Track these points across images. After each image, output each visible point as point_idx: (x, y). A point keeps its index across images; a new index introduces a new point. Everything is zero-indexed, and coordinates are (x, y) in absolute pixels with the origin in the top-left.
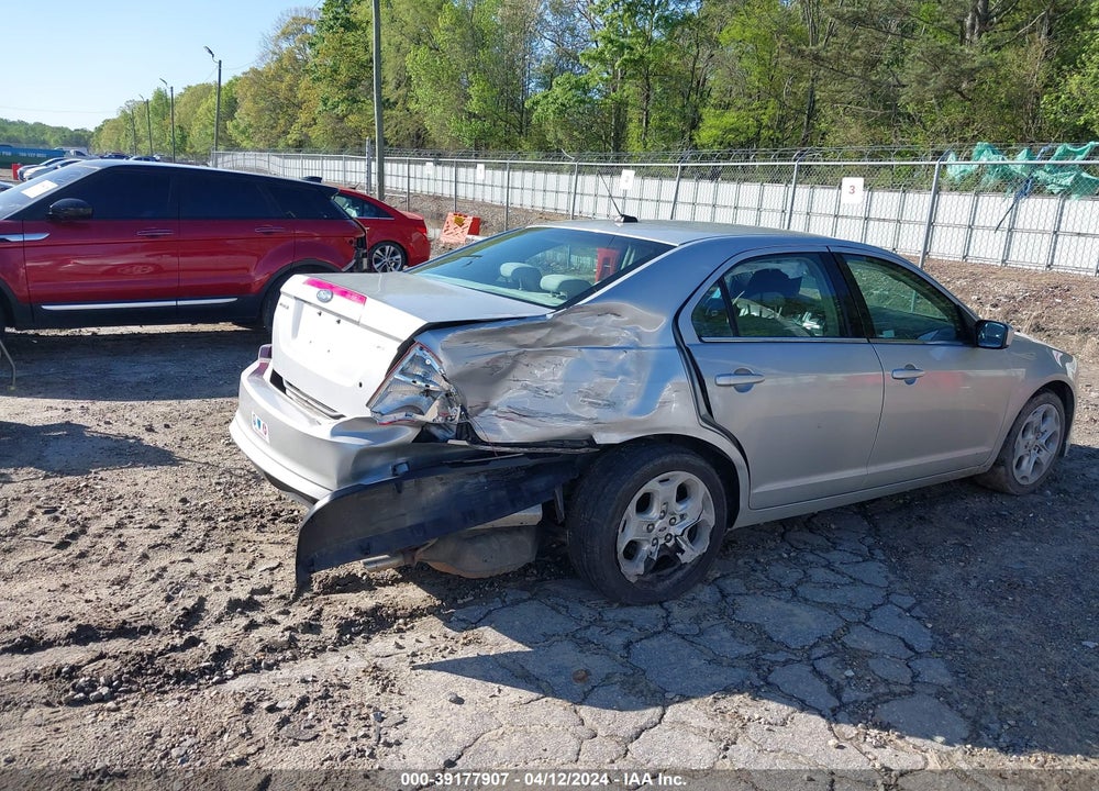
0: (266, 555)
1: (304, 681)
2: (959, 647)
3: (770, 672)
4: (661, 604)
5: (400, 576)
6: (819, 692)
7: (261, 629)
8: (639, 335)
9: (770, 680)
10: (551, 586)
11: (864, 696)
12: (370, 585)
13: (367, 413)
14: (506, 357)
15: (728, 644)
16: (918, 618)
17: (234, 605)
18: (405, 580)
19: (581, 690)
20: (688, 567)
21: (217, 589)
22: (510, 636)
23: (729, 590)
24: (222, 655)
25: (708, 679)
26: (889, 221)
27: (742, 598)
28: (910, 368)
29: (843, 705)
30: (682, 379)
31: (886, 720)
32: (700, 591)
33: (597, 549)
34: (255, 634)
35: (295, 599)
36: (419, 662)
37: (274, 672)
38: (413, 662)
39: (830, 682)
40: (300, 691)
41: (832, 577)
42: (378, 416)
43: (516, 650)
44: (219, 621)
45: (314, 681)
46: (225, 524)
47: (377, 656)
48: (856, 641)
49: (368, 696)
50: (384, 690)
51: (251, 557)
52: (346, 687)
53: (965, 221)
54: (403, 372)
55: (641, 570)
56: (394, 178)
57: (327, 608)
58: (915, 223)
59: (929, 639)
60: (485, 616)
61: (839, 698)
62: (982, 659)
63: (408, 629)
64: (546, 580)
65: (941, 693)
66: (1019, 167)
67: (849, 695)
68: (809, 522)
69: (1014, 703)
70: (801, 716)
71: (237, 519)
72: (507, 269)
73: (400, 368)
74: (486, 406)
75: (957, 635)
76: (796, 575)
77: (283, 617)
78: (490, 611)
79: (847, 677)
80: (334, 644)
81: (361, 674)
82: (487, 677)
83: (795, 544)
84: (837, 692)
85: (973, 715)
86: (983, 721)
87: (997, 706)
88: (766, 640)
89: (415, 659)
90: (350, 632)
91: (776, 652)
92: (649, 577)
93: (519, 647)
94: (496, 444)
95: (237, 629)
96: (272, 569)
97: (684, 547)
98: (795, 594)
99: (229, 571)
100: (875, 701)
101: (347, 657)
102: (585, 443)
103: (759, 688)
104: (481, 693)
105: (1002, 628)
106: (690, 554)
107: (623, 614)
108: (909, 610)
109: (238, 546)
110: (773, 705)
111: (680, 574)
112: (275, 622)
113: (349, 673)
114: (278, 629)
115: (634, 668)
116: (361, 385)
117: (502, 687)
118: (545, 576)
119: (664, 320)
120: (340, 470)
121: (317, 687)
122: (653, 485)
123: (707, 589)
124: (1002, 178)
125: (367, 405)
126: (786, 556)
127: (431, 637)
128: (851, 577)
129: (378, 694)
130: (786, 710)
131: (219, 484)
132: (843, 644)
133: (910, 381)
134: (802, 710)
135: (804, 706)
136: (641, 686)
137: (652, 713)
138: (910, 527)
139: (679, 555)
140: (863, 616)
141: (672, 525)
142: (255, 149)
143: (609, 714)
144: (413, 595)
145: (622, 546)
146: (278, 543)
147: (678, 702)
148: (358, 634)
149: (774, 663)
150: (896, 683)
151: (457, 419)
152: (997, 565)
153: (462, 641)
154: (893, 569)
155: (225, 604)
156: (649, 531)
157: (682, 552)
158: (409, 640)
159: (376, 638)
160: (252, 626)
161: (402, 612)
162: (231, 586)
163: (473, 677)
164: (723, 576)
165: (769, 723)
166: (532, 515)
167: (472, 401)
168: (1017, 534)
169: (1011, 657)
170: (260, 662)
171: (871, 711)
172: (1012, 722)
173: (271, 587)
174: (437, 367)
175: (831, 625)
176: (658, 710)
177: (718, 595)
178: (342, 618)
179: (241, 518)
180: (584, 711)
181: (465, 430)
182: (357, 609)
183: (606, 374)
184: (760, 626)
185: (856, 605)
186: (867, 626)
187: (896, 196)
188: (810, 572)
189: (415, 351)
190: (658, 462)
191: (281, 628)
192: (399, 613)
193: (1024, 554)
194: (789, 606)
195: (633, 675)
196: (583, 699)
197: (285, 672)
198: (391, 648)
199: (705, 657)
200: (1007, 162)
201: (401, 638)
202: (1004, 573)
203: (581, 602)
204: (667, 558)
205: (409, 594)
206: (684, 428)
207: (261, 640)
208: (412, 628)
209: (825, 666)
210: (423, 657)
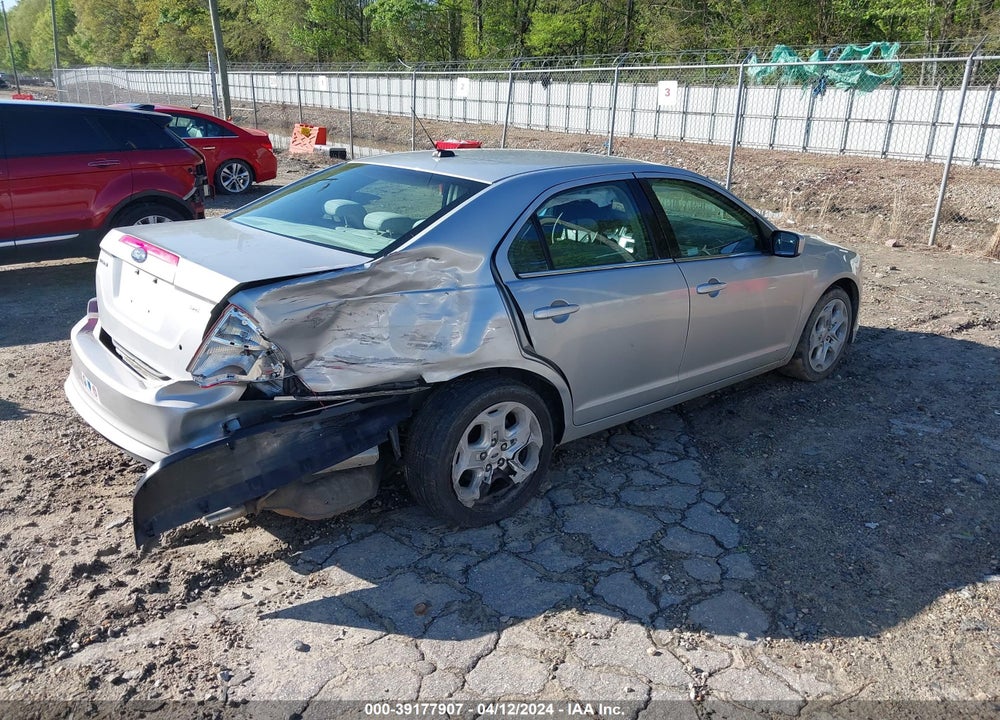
0: (113, 510)
1: (152, 646)
2: (762, 540)
3: (596, 583)
4: (498, 523)
5: (247, 521)
6: (638, 599)
7: (107, 593)
8: (459, 277)
9: (596, 592)
10: (395, 517)
11: (679, 599)
12: (218, 534)
13: (189, 377)
14: (326, 308)
15: (558, 558)
16: (727, 514)
17: (79, 571)
18: (252, 525)
19: (421, 623)
20: (521, 486)
21: (62, 554)
22: (355, 574)
23: (560, 501)
24: (67, 627)
25: (540, 598)
26: (705, 114)
27: (571, 508)
28: (714, 282)
29: (661, 611)
30: (503, 314)
31: (698, 622)
32: (534, 506)
33: (433, 483)
34: (101, 601)
35: (143, 556)
36: (266, 611)
37: (120, 639)
38: (261, 612)
39: (650, 587)
40: (147, 657)
41: (651, 479)
42: (200, 379)
43: (360, 588)
44: (64, 589)
45: (161, 644)
46: (71, 481)
47: (226, 609)
48: (672, 543)
49: (216, 654)
50: (231, 646)
51: (99, 514)
52: (193, 647)
53: (770, 112)
54: (221, 334)
55: (477, 495)
56: (243, 89)
57: (175, 563)
58: (727, 115)
59: (738, 534)
60: (331, 555)
61: (657, 604)
62: (781, 549)
63: (256, 577)
64: (390, 510)
65: (746, 588)
66: (812, 68)
67: (667, 599)
68: (631, 427)
69: (808, 591)
70: (624, 626)
71: (84, 473)
72: (331, 206)
73: (217, 330)
74: (312, 358)
75: (760, 528)
76: (619, 480)
77: (131, 577)
78: (336, 549)
79: (664, 581)
80: (183, 601)
81: (209, 631)
82: (333, 620)
83: (619, 447)
84: (655, 598)
85: (771, 606)
86: (781, 612)
87: (794, 595)
88: (593, 551)
89: (262, 608)
90: (199, 587)
91: (601, 561)
92: (485, 500)
93: (363, 585)
94: (326, 394)
95: (83, 597)
96: (119, 526)
97: (516, 468)
98: (618, 499)
99: (75, 532)
100: (687, 605)
101: (196, 614)
102: (416, 383)
103: (585, 601)
104: (326, 638)
105: (799, 516)
106: (521, 475)
107: (462, 538)
108: (719, 507)
109: (86, 504)
110: (598, 618)
111: (514, 493)
112: (121, 584)
113: (197, 631)
114: (125, 591)
115: (471, 593)
116: (181, 348)
117: (346, 628)
118: (389, 506)
119: (483, 259)
120: (169, 433)
121: (165, 650)
122: (482, 418)
123: (540, 503)
124: (797, 78)
125: (187, 370)
126: (610, 461)
127: (279, 583)
128: (668, 477)
129: (226, 651)
130: (609, 621)
131: (65, 436)
132: (661, 548)
133: (713, 295)
134: (625, 619)
135: (626, 616)
136: (478, 612)
137: (488, 639)
138: (720, 423)
139: (511, 477)
140: (679, 516)
141: (503, 449)
142: (100, 64)
143: (447, 645)
144: (261, 540)
145: (457, 477)
146: (126, 496)
147: (511, 625)
148: (206, 587)
149: (599, 573)
150: (707, 583)
151: (282, 374)
152: (795, 454)
153: (308, 585)
154: (704, 466)
155: (70, 571)
156: (482, 459)
157: (515, 473)
158: (257, 589)
159: (224, 589)
160: (99, 591)
161: (249, 560)
162: (78, 548)
163: (319, 621)
164: (554, 487)
165: (595, 638)
166: (371, 455)
167: (296, 355)
168: (812, 420)
169: (805, 545)
170: (106, 630)
171: (685, 614)
172: (805, 611)
173: (119, 545)
174: (253, 327)
175: (652, 528)
176: (493, 636)
177: (550, 508)
178: (189, 574)
179: (89, 472)
180: (425, 644)
181: (294, 384)
182: (204, 563)
183: (430, 316)
184: (587, 536)
185: (673, 506)
186: (683, 527)
187: (710, 91)
188: (632, 475)
189: (230, 312)
190: (485, 396)
191: (127, 590)
192: (246, 562)
193: (817, 440)
194: (613, 513)
195: (470, 601)
196: (423, 632)
197: (133, 638)
198: (239, 599)
199: (537, 574)
200: (803, 63)
201: (249, 587)
202: (800, 461)
203: (424, 530)
204: (501, 481)
205: (256, 540)
206: (508, 361)
207: (107, 607)
208: (260, 575)
209: (645, 572)
210: (271, 604)
